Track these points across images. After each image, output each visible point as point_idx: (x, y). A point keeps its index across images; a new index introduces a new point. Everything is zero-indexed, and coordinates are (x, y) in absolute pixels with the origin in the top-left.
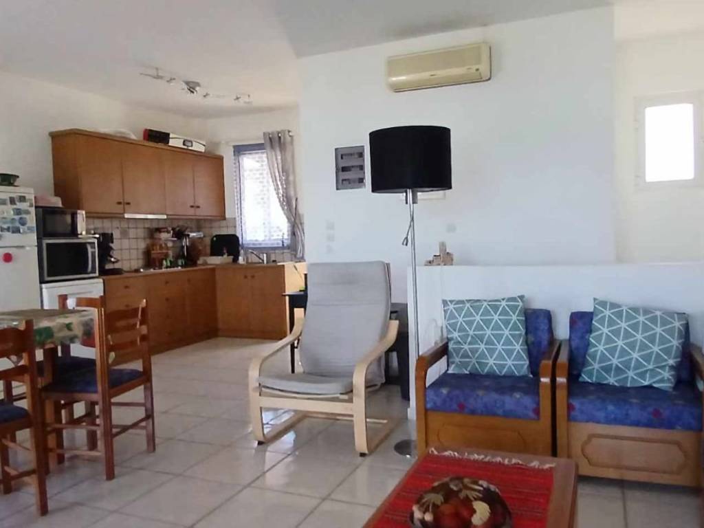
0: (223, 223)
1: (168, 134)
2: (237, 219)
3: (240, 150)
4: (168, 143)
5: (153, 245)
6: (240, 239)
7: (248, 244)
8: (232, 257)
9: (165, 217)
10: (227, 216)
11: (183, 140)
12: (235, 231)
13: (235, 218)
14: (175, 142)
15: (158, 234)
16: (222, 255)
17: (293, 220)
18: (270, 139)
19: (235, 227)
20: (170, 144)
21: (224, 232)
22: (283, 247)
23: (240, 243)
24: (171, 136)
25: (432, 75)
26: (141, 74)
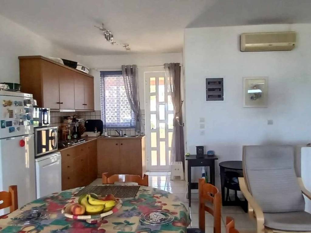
0: (93, 114)
1: (77, 63)
2: (102, 111)
3: (104, 74)
4: (76, 67)
5: (62, 127)
6: (104, 122)
7: (109, 125)
8: (99, 132)
9: (74, 111)
10: (95, 110)
11: (82, 66)
12: (100, 118)
13: (100, 111)
14: (79, 68)
15: (66, 120)
16: (94, 131)
17: (138, 112)
18: (126, 69)
19: (100, 115)
20: (77, 69)
21: (93, 118)
22: (131, 127)
23: (104, 124)
24: (78, 64)
25: (270, 45)
26: (95, 26)
